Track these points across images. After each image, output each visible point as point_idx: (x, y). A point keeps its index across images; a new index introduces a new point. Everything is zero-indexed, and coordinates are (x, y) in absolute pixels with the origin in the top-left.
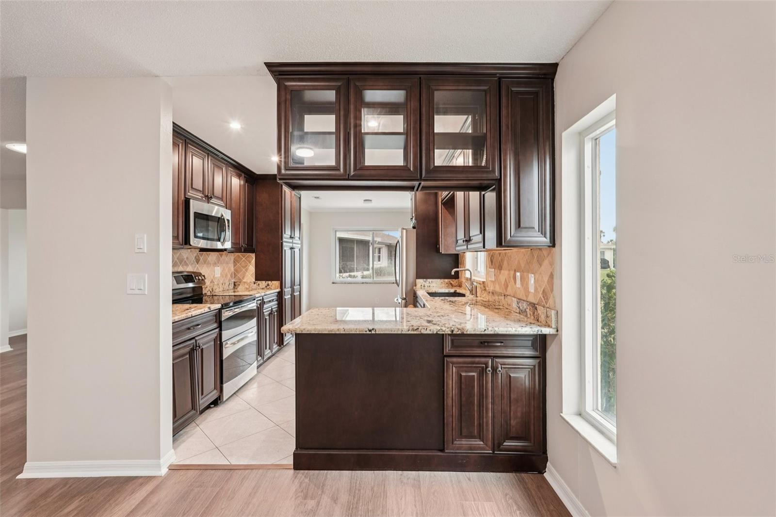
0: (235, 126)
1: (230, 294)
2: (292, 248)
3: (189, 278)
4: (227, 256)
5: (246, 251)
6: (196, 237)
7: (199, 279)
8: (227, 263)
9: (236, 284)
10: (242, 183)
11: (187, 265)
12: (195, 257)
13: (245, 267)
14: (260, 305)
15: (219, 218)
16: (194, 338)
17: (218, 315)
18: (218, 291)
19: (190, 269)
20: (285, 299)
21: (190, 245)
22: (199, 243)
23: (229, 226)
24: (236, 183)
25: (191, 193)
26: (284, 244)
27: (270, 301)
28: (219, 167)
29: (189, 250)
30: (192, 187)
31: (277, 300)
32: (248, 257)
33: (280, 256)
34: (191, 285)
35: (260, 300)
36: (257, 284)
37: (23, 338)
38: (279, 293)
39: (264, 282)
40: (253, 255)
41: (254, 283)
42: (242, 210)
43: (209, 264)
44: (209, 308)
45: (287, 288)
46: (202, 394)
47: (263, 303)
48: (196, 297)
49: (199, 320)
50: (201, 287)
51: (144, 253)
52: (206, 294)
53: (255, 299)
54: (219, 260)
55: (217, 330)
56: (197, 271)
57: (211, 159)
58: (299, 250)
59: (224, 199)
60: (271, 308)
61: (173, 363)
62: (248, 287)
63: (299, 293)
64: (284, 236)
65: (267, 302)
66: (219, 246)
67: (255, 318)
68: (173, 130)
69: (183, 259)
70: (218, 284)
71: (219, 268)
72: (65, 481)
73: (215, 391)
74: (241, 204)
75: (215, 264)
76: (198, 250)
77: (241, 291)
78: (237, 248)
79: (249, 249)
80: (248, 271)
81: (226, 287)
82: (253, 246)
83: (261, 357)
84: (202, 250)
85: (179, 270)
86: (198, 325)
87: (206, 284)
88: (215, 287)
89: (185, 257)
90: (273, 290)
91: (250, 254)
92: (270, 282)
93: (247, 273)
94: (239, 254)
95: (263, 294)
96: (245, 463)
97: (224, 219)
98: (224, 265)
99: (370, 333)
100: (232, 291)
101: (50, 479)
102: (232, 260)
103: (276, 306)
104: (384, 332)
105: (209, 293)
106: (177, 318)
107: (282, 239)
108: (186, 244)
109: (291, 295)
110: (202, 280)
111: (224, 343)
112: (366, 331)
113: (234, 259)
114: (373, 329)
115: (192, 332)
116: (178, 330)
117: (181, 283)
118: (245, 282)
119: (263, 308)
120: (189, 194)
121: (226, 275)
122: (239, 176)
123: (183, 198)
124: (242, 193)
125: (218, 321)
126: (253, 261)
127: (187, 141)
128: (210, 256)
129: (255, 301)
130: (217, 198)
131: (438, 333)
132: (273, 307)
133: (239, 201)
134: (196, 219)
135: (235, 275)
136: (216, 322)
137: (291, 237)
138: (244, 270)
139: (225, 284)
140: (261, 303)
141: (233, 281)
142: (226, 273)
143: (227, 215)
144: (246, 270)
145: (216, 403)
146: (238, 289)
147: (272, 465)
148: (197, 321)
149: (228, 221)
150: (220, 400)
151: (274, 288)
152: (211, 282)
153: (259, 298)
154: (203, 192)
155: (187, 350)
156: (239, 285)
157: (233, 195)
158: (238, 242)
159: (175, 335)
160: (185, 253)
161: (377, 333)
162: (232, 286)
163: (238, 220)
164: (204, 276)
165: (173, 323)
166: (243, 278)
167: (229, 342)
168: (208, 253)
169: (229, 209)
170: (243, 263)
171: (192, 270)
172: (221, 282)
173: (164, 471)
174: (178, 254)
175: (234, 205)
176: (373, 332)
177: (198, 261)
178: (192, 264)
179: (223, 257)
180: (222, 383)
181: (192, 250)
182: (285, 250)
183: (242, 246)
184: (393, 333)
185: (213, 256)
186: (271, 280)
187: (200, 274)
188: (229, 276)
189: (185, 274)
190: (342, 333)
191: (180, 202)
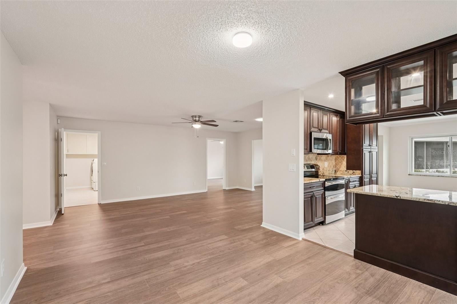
0: (331, 96)
1: (333, 175)
2: (370, 152)
3: (312, 167)
4: (331, 157)
5: (341, 154)
6: (314, 148)
7: (317, 168)
8: (331, 160)
9: (336, 171)
10: (338, 119)
11: (312, 161)
12: (315, 157)
13: (341, 162)
14: (347, 182)
15: (326, 139)
16: (312, 192)
17: (323, 184)
18: (326, 174)
19: (313, 163)
20: (365, 181)
21: (312, 152)
22: (317, 151)
23: (330, 142)
24: (335, 119)
25: (313, 129)
26: (364, 150)
27: (354, 181)
28: (325, 115)
29: (313, 154)
30: (313, 126)
31: (359, 181)
32: (343, 157)
33: (361, 157)
34: (313, 170)
35: (347, 180)
36: (348, 171)
37: (261, 187)
38: (360, 177)
39: (352, 171)
40: (345, 156)
41: (346, 171)
42: (338, 134)
43: (322, 160)
44: (319, 180)
45: (366, 175)
46: (316, 217)
47: (349, 181)
48: (316, 175)
49: (315, 184)
50: (318, 171)
51: (294, 156)
52: (320, 174)
53: (344, 179)
54: (327, 159)
55: (323, 191)
56: (316, 164)
57: (322, 112)
58: (377, 153)
59: (329, 129)
60: (354, 185)
61: (304, 200)
62: (342, 173)
63: (376, 179)
64: (364, 145)
65: (352, 181)
66: (326, 152)
67: (344, 189)
68: (304, 104)
69: (310, 158)
70: (326, 171)
71: (327, 163)
72: (272, 231)
73: (322, 218)
74: (338, 130)
75: (325, 160)
76: (316, 154)
77: (338, 174)
78: (335, 153)
79: (342, 153)
80: (343, 164)
81: (330, 172)
82: (345, 151)
83: (348, 209)
84: (318, 154)
85: (308, 163)
86: (314, 187)
87: (320, 170)
88: (324, 172)
89: (311, 157)
90: (357, 175)
91: (344, 155)
92: (355, 171)
93: (342, 166)
94: (338, 155)
95: (349, 177)
96: (332, 248)
97: (328, 139)
98: (330, 161)
99: (397, 198)
100: (334, 174)
101: (268, 229)
102: (334, 159)
103: (359, 184)
104: (406, 199)
105: (322, 175)
106: (306, 182)
107: (362, 147)
108: (310, 152)
109: (369, 179)
110: (318, 168)
111: (326, 197)
112: (394, 197)
113: (335, 158)
114: (399, 196)
115: (312, 189)
116: (306, 187)
117: (309, 169)
118: (340, 170)
119: (349, 184)
120: (312, 130)
121: (331, 167)
122: (337, 116)
123: (309, 132)
124: (338, 124)
125: (324, 186)
126: (345, 159)
127: (311, 107)
128: (322, 157)
129: (344, 180)
130: (325, 129)
131: (450, 204)
132: (356, 185)
133: (336, 129)
134: (315, 141)
135: (335, 166)
136: (323, 187)
137: (369, 145)
138: (340, 164)
139: (330, 170)
140: (348, 181)
141: (334, 169)
142: (331, 165)
143: (330, 137)
144: (342, 164)
145: (322, 223)
146: (337, 174)
147: (344, 253)
148: (314, 185)
149: (330, 140)
150: (324, 222)
151: (358, 174)
152: (323, 169)
153: (347, 179)
154: (318, 128)
155: (310, 196)
156: (338, 171)
157: (333, 127)
158: (336, 149)
159: (305, 189)
160: (311, 156)
161: (401, 198)
162: (334, 172)
163: (336, 138)
164: (319, 166)
165: (304, 184)
166: (340, 168)
167: (329, 198)
168: (321, 155)
169: (331, 134)
170: (340, 160)
171: (314, 163)
172: (328, 169)
173: (300, 239)
174: (308, 156)
175: (333, 131)
176: (399, 198)
177: (316, 159)
178: (314, 160)
179: (329, 157)
180: (325, 215)
181: (314, 154)
182: (365, 153)
183: (338, 152)
184: (413, 200)
185: (324, 157)
186: (356, 170)
187: (317, 165)
188: (332, 167)
189: (311, 165)
190: (379, 196)
191: (308, 134)
